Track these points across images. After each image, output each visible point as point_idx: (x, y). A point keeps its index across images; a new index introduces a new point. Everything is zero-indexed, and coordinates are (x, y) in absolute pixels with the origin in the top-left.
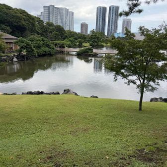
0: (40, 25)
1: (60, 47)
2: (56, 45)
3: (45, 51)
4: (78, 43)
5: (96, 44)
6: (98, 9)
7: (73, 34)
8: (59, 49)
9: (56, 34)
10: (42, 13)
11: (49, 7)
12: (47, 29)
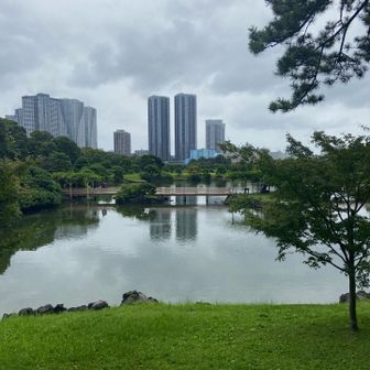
0: (17, 138)
1: (74, 186)
2: (62, 182)
3: (39, 200)
4: (113, 175)
5: (155, 175)
6: (150, 100)
7: (99, 156)
8: (71, 191)
9: (59, 157)
10: (17, 111)
11: (35, 99)
12: (36, 147)
